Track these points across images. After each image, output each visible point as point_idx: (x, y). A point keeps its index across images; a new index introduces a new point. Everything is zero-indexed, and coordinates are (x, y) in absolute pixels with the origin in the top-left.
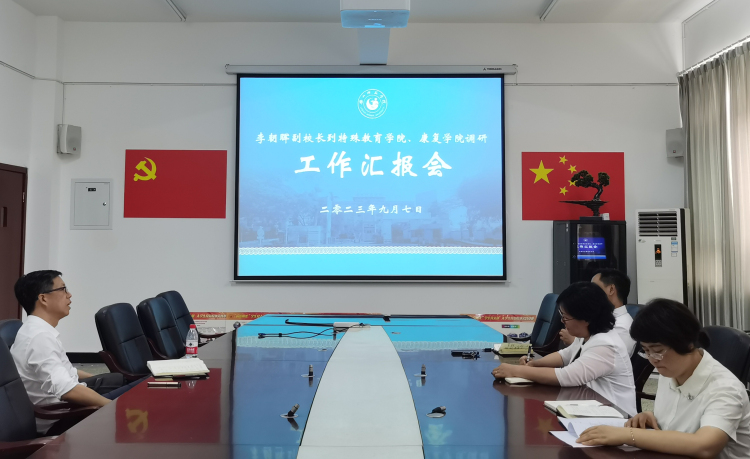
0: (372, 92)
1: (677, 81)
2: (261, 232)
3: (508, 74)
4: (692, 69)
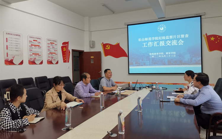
0: (162, 25)
2: (134, 63)
3: (202, 15)
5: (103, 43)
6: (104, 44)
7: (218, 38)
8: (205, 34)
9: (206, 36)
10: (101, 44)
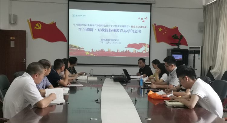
1: (203, 8)
3: (153, 4)
4: (208, 4)
5: (30, 20)
6: (32, 21)
7: (165, 29)
8: (154, 24)
9: (154, 26)
10: (28, 20)
